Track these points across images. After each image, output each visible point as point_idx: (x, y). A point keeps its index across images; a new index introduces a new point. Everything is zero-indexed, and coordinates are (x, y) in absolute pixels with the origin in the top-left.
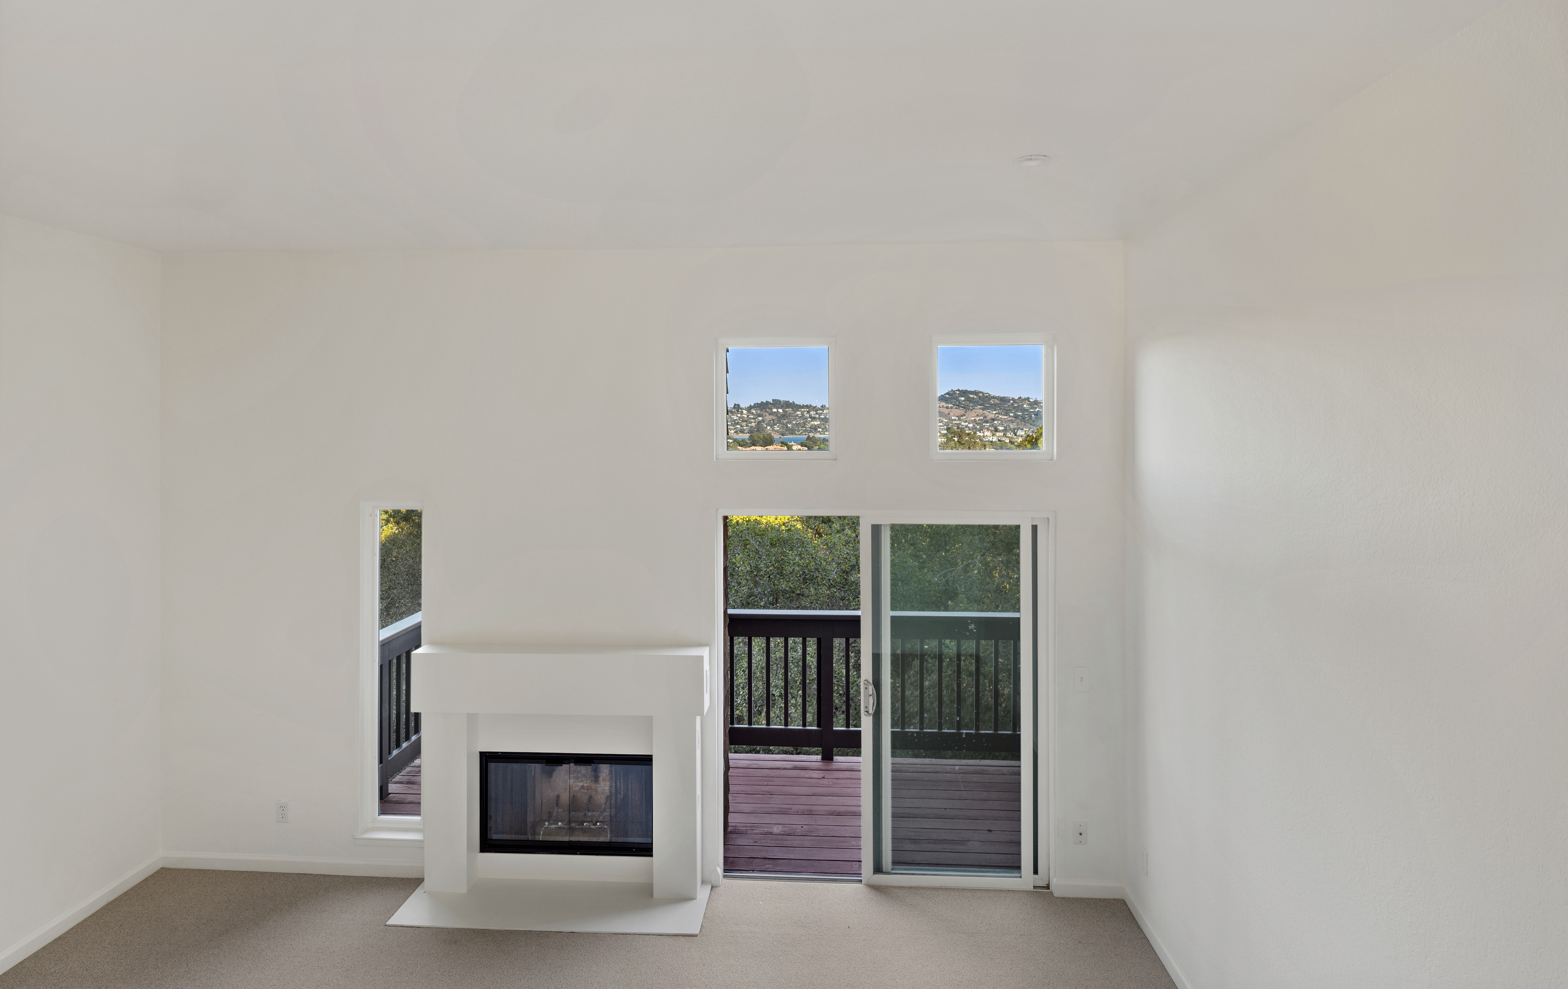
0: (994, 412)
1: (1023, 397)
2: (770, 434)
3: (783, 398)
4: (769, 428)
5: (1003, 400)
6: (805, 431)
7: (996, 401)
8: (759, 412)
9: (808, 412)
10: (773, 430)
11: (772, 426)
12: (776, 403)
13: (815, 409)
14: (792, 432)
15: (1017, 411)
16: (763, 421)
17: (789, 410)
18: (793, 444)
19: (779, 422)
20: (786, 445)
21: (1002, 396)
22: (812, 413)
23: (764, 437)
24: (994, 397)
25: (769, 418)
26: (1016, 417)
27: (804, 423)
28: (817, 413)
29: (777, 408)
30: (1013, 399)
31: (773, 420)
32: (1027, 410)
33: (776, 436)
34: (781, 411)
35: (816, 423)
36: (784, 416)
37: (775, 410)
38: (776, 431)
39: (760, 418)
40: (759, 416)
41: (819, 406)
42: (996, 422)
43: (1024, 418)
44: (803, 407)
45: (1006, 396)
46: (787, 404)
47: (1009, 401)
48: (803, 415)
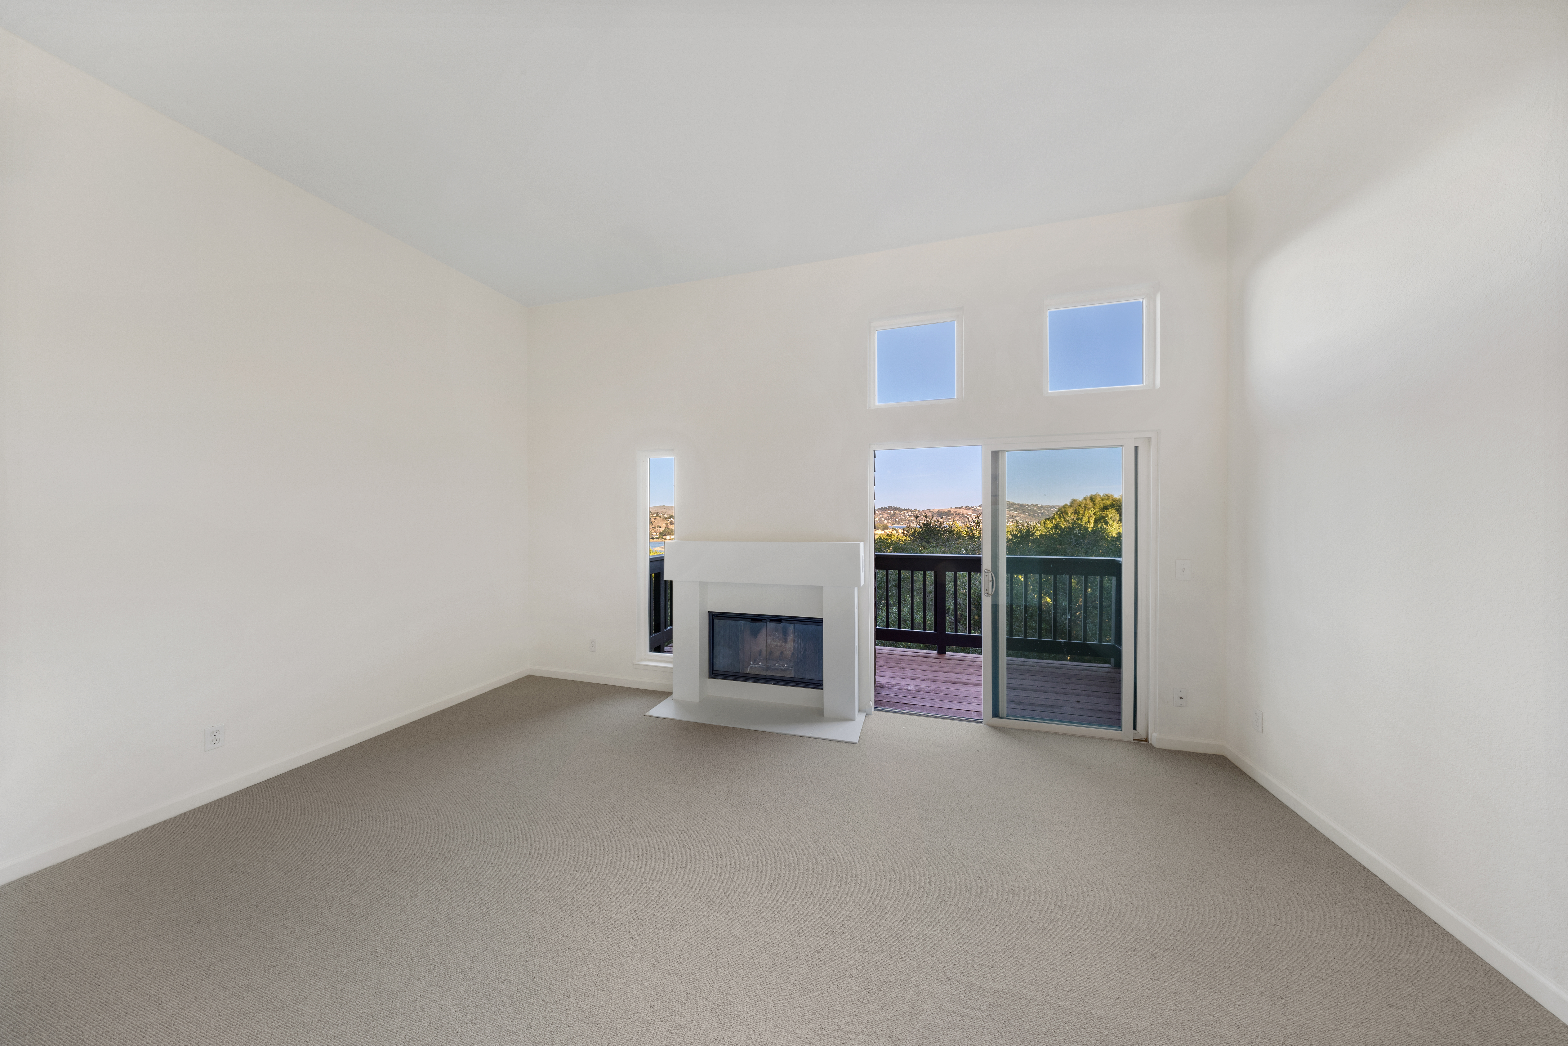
0: (1016, 512)
1: (1034, 504)
2: (886, 524)
3: (893, 506)
4: (885, 521)
5: (1022, 506)
6: (905, 523)
7: (1017, 506)
8: (880, 512)
9: (907, 513)
10: (888, 522)
11: (887, 520)
12: (890, 508)
13: (911, 511)
14: (898, 523)
15: (1030, 512)
16: (883, 517)
17: (897, 512)
18: (899, 529)
19: (891, 518)
20: (895, 530)
21: (1021, 503)
22: (910, 513)
23: (883, 526)
24: (1016, 504)
25: (885, 515)
26: (1029, 515)
27: (905, 518)
28: (912, 513)
29: (890, 511)
30: (1028, 505)
31: (888, 517)
32: (1036, 511)
33: (890, 525)
34: (892, 512)
35: (911, 518)
36: (894, 515)
37: (889, 512)
38: (890, 523)
39: (881, 516)
40: (880, 514)
41: (913, 509)
42: (1017, 518)
43: (1034, 516)
44: (904, 510)
45: (1023, 503)
46: (896, 509)
47: (1025, 506)
48: (904, 514)
